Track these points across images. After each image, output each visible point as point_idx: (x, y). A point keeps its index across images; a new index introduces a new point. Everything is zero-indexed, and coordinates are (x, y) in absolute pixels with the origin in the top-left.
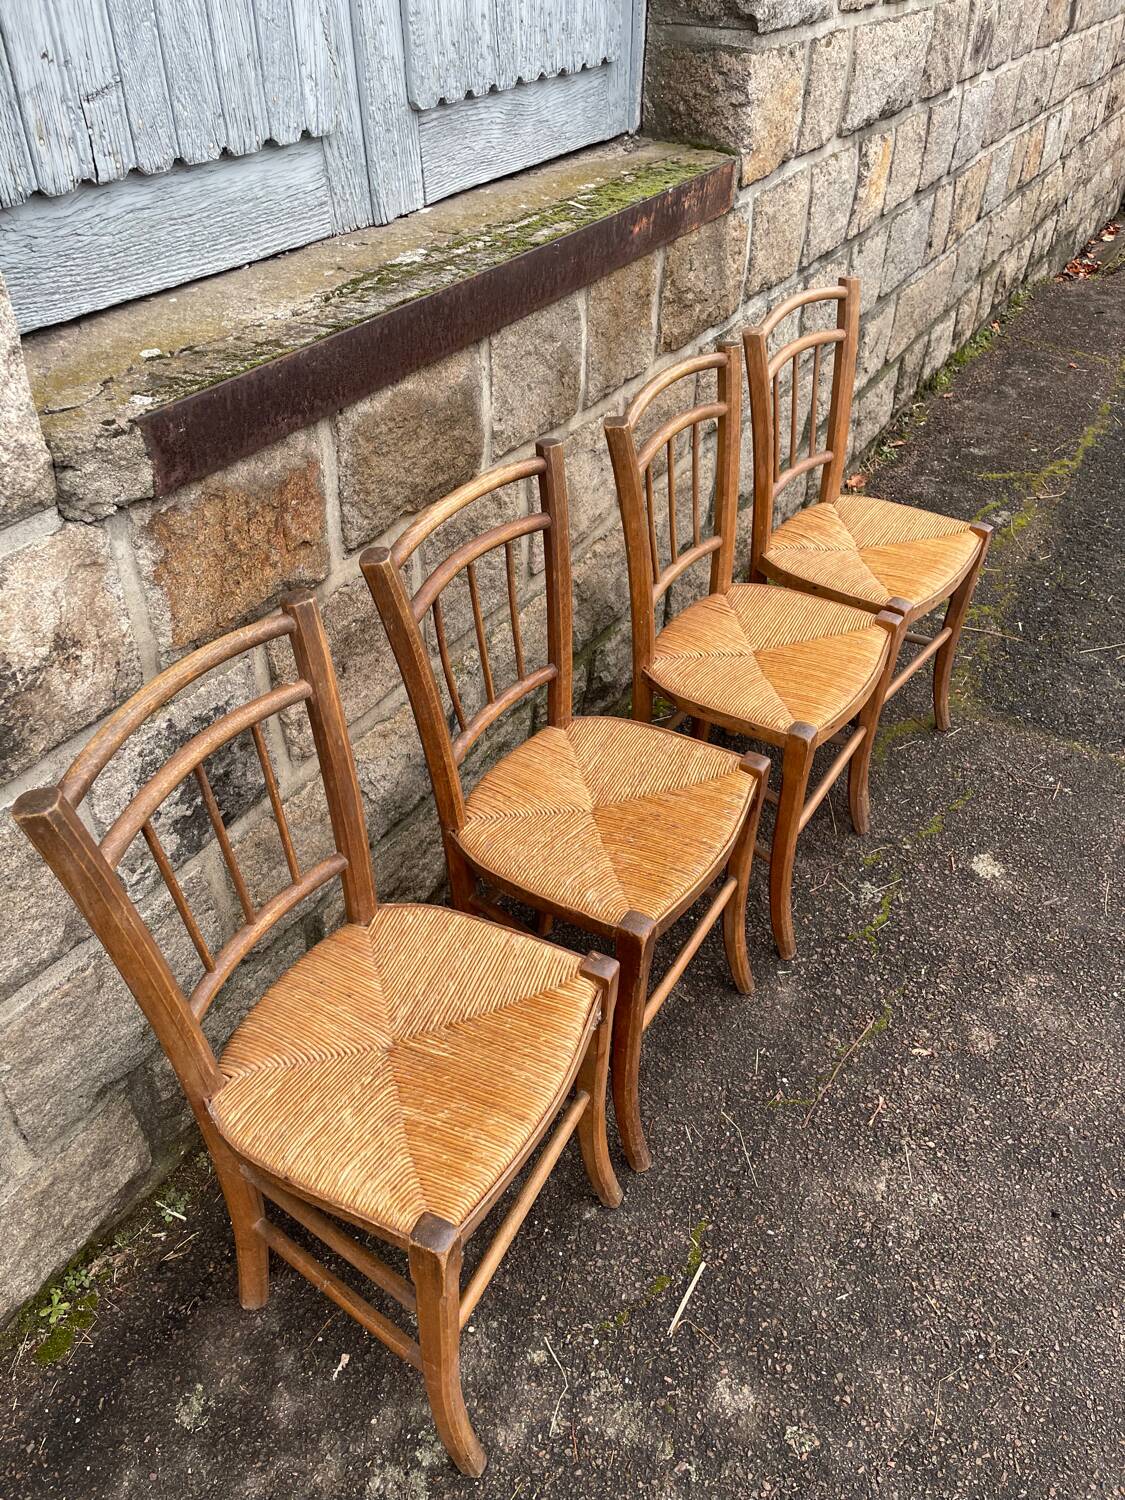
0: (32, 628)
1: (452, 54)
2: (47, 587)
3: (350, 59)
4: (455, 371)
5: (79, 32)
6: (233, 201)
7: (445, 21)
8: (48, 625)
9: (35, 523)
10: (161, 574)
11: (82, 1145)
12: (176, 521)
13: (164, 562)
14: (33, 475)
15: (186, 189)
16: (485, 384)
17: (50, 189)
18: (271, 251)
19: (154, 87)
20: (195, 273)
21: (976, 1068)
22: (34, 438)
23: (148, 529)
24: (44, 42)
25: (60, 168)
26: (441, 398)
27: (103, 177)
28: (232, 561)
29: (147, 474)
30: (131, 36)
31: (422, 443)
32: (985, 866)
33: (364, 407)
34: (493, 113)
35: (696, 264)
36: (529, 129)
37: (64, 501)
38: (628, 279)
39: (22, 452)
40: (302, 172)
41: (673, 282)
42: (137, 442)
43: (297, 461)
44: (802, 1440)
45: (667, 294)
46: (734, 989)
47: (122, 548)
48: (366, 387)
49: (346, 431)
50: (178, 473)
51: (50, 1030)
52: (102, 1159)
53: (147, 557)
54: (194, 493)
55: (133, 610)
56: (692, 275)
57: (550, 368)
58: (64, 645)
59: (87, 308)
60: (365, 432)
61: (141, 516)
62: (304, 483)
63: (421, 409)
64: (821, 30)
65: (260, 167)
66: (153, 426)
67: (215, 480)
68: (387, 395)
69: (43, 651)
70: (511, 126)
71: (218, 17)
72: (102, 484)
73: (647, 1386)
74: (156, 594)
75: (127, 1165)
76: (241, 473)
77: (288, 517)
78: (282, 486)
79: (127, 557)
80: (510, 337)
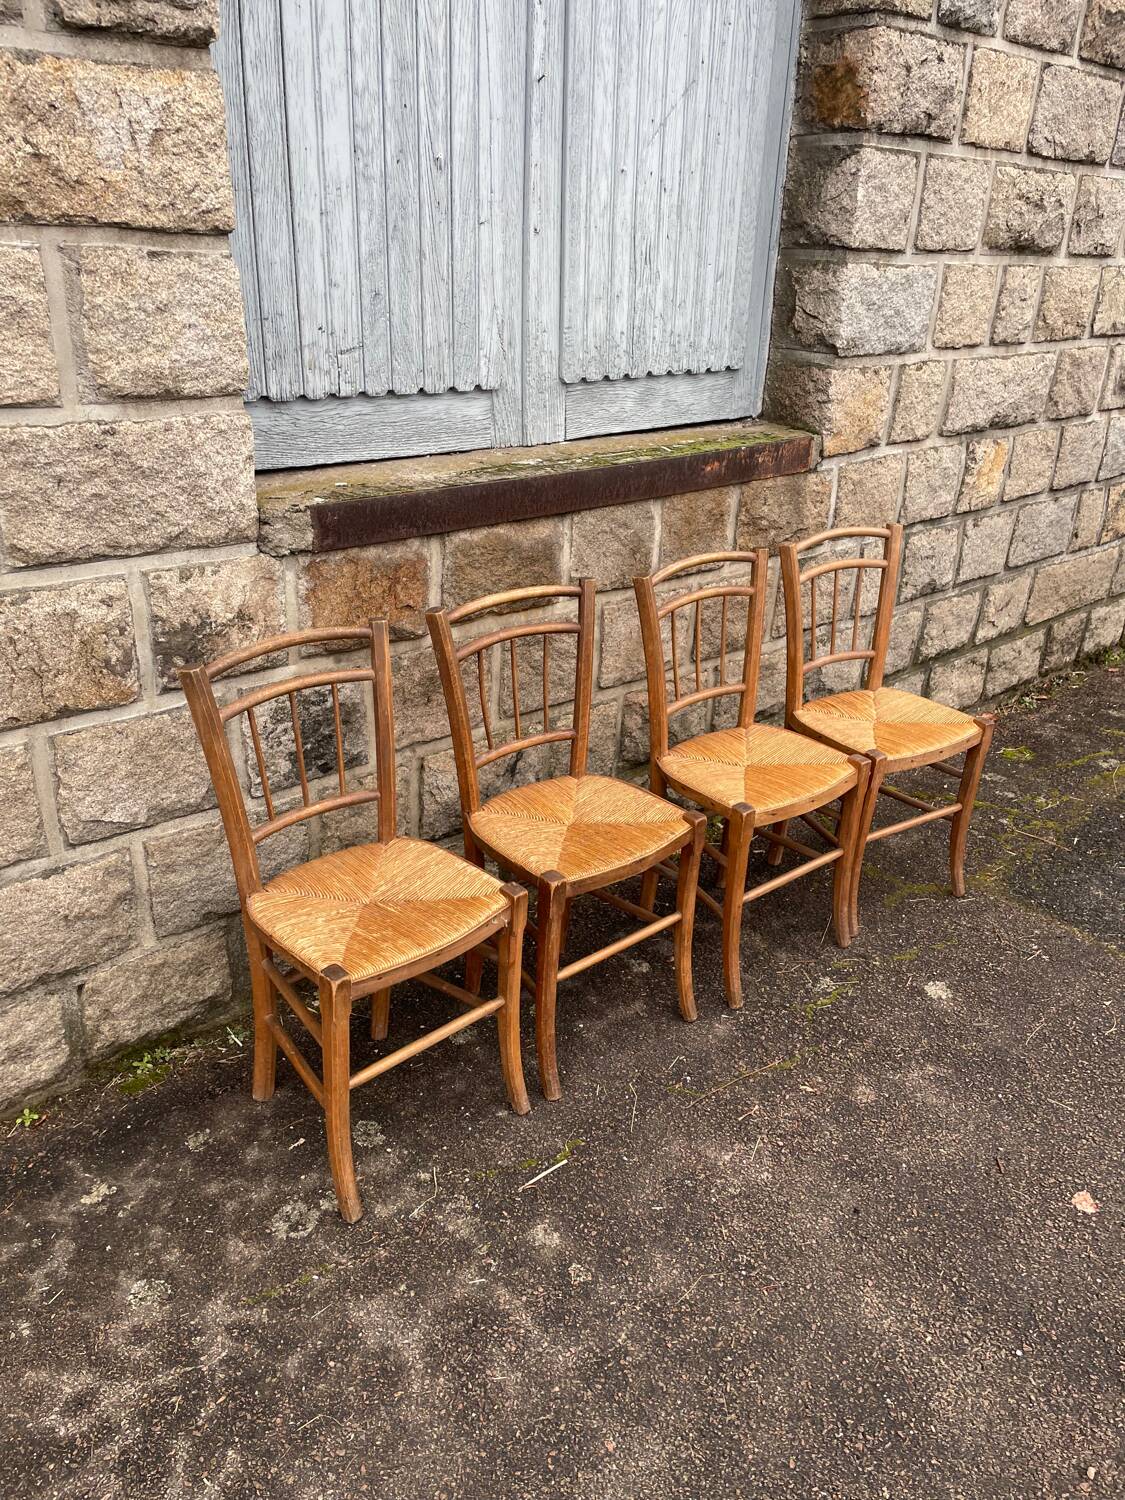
0: (226, 602)
1: (594, 352)
2: (241, 583)
3: (518, 349)
4: (542, 530)
5: (342, 318)
6: (425, 419)
7: (591, 333)
8: (236, 602)
9: (243, 547)
10: (310, 597)
11: (189, 947)
12: (324, 568)
13: (313, 590)
14: (246, 521)
15: (395, 408)
16: (566, 546)
17: (311, 395)
18: (446, 450)
19: (381, 352)
20: (391, 454)
21: (846, 1108)
22: (251, 503)
23: (307, 569)
24: (321, 321)
25: (318, 386)
26: (526, 544)
27: (343, 394)
28: (357, 603)
29: (310, 536)
30: (373, 325)
31: (507, 568)
32: (936, 990)
33: (465, 536)
34: (631, 391)
35: (770, 501)
36: (659, 404)
37: (261, 541)
38: (706, 500)
39: (242, 508)
40: (477, 408)
41: (747, 511)
42: (307, 518)
43: (410, 556)
44: (579, 1274)
45: (743, 518)
46: (678, 1015)
47: (290, 576)
48: (470, 524)
49: (450, 547)
50: (329, 541)
51: (185, 852)
52: (197, 968)
53: (304, 584)
54: (339, 556)
55: (290, 613)
56: (765, 508)
57: (624, 545)
58: (243, 618)
59: (321, 461)
60: (465, 551)
61: (304, 560)
62: (416, 571)
63: (509, 547)
64: (911, 359)
65: (446, 402)
66: (318, 513)
67: (353, 552)
68: (484, 532)
69: (230, 616)
70: (643, 401)
71: (428, 320)
72: (284, 537)
73: (489, 1212)
74: (305, 608)
75: (212, 984)
76: (372, 553)
77: (399, 587)
78: (398, 567)
79: (292, 581)
80: (589, 518)
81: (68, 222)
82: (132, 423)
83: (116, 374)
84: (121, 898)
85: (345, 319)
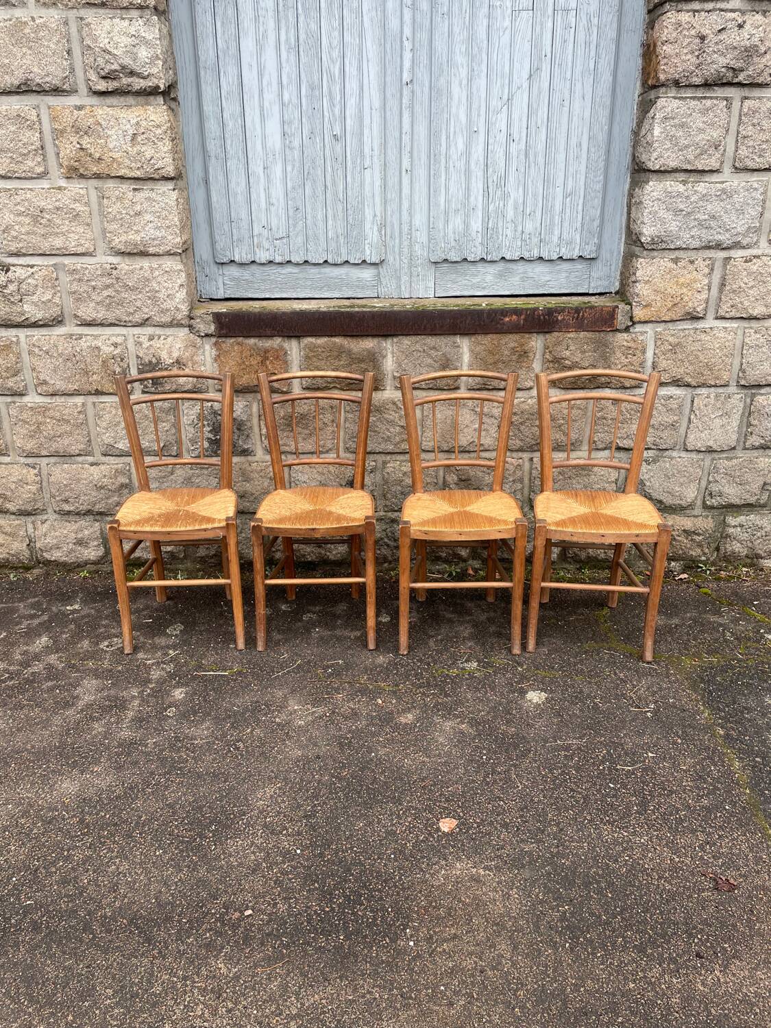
0: (170, 353)
1: (453, 244)
2: (178, 346)
3: (397, 241)
5: (276, 222)
6: (331, 278)
8: (175, 355)
9: (181, 329)
10: (217, 359)
12: (224, 345)
13: (219, 356)
14: (182, 316)
15: (312, 271)
16: (390, 356)
17: (258, 261)
18: (345, 296)
19: (300, 240)
20: (311, 296)
22: (184, 307)
24: (264, 222)
25: (262, 256)
26: (355, 350)
27: (277, 261)
28: (243, 366)
29: (213, 327)
30: (295, 226)
31: (342, 363)
33: (311, 339)
34: (492, 269)
35: (572, 348)
36: (517, 279)
37: (190, 327)
39: (178, 309)
40: (367, 274)
41: (550, 352)
42: (210, 318)
43: (275, 346)
45: (548, 357)
47: (207, 347)
49: (302, 345)
50: (224, 331)
53: (214, 352)
54: (232, 340)
55: (208, 366)
56: (568, 353)
57: (435, 361)
58: (178, 362)
60: (312, 348)
61: (214, 340)
62: (281, 357)
63: (341, 351)
64: (737, 254)
65: (346, 269)
66: (218, 316)
67: (240, 339)
69: (171, 361)
70: (500, 275)
71: (330, 222)
72: (201, 326)
74: (215, 365)
76: (252, 341)
77: (268, 362)
78: (266, 351)
79: (208, 351)
80: (406, 341)
81: (98, 176)
82: (125, 265)
83: (118, 242)
84: (123, 486)
85: (278, 222)
